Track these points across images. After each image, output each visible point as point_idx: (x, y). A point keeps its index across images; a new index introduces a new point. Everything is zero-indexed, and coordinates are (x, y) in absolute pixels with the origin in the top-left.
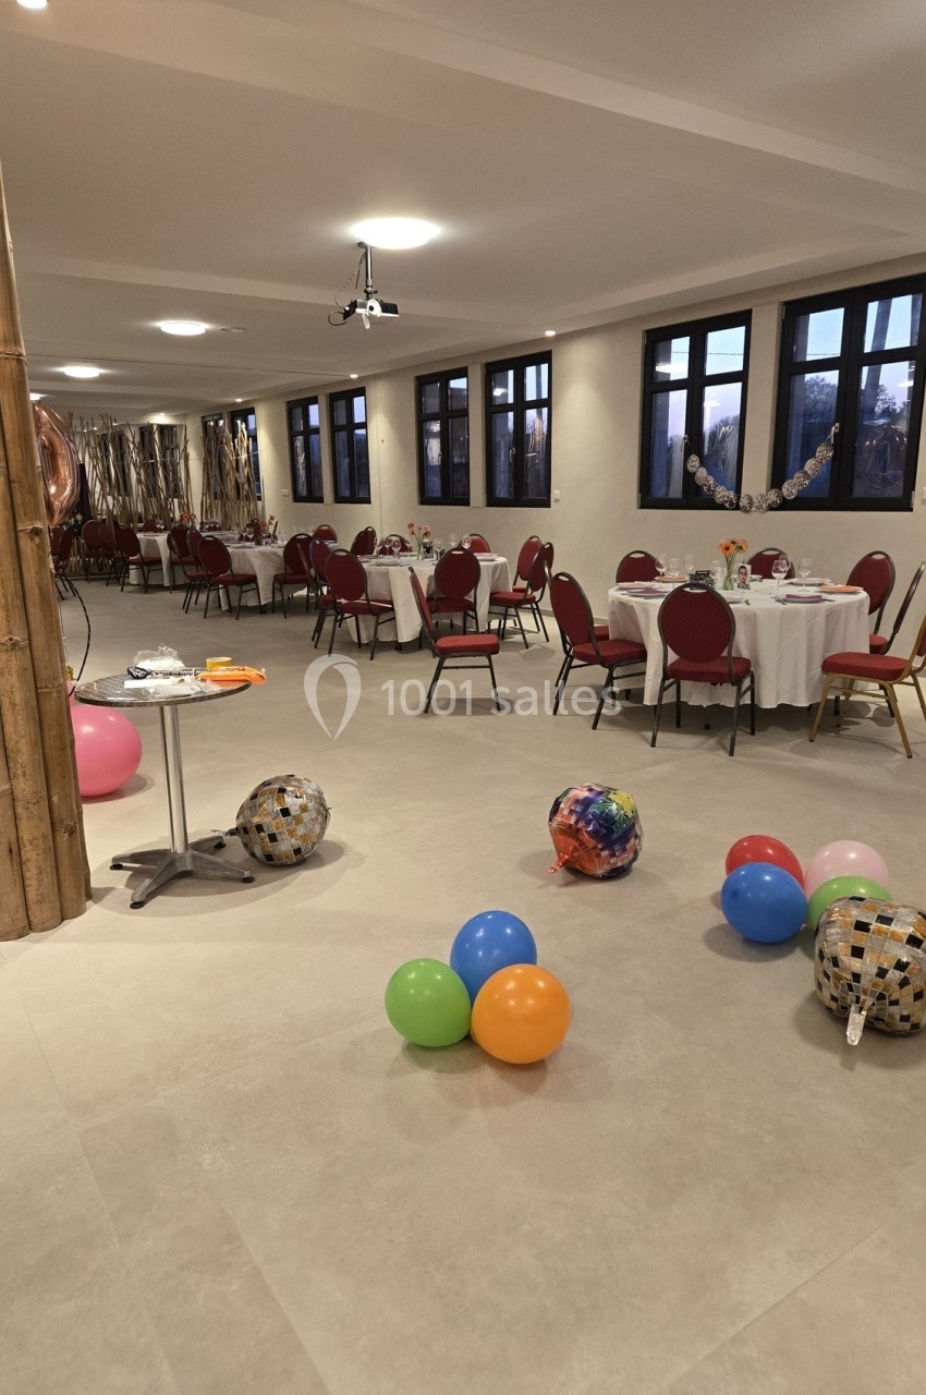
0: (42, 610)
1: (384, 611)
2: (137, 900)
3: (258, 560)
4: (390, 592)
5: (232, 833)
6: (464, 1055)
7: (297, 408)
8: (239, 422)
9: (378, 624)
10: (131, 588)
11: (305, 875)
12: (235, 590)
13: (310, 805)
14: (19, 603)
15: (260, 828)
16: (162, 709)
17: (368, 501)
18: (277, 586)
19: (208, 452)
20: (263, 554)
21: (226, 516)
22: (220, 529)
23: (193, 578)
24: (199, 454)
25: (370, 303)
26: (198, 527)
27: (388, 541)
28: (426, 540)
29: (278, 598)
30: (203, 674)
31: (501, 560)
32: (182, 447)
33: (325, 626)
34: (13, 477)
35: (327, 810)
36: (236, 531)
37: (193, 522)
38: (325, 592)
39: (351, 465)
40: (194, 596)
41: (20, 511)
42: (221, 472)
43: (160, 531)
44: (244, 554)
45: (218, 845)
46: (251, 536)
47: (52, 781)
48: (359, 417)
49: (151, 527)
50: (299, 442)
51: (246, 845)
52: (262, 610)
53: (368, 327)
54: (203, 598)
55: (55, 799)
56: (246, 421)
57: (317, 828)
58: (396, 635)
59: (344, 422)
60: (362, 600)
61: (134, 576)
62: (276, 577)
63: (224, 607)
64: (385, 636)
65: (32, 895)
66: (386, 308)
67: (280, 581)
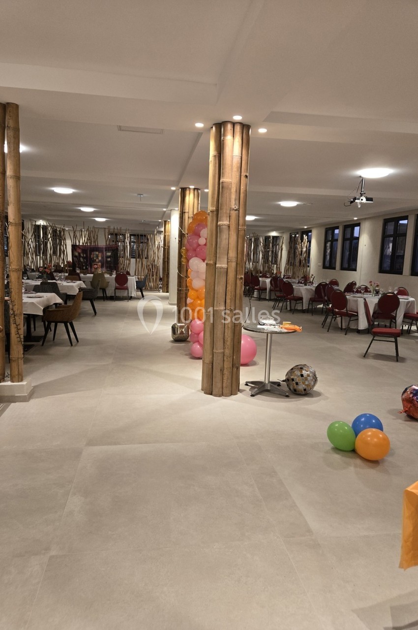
0: (240, 301)
1: (354, 316)
2: (253, 394)
3: (304, 291)
4: (357, 309)
5: (283, 381)
6: (350, 454)
7: (329, 231)
8: (304, 236)
9: (350, 321)
10: (254, 298)
11: (306, 399)
12: (293, 302)
13: (311, 375)
14: (234, 298)
15: (293, 380)
16: (267, 335)
17: (355, 270)
18: (311, 302)
19: (290, 247)
20: (307, 289)
21: (294, 273)
22: (291, 278)
23: (278, 297)
24: (286, 249)
25: (361, 198)
26: (282, 277)
27: (360, 287)
28: (377, 288)
29: (310, 307)
30: (281, 326)
31: (411, 299)
32: (281, 245)
33: (328, 320)
34: (238, 263)
35: (317, 378)
36: (297, 280)
37: (281, 275)
38: (330, 307)
39: (350, 255)
40: (277, 304)
41: (238, 272)
42: (294, 256)
43: (268, 277)
44: (299, 289)
45: (278, 384)
46: (303, 282)
47: (234, 352)
48: (356, 234)
49: (265, 276)
50: (328, 244)
51: (288, 385)
52: (303, 311)
53: (359, 206)
54: (281, 305)
55: (234, 357)
56: (307, 235)
57: (312, 383)
58: (358, 327)
59: (349, 237)
60: (344, 310)
61: (256, 294)
62: (310, 299)
63: (288, 309)
64: (353, 326)
65: (224, 385)
66: (368, 199)
67: (312, 301)
